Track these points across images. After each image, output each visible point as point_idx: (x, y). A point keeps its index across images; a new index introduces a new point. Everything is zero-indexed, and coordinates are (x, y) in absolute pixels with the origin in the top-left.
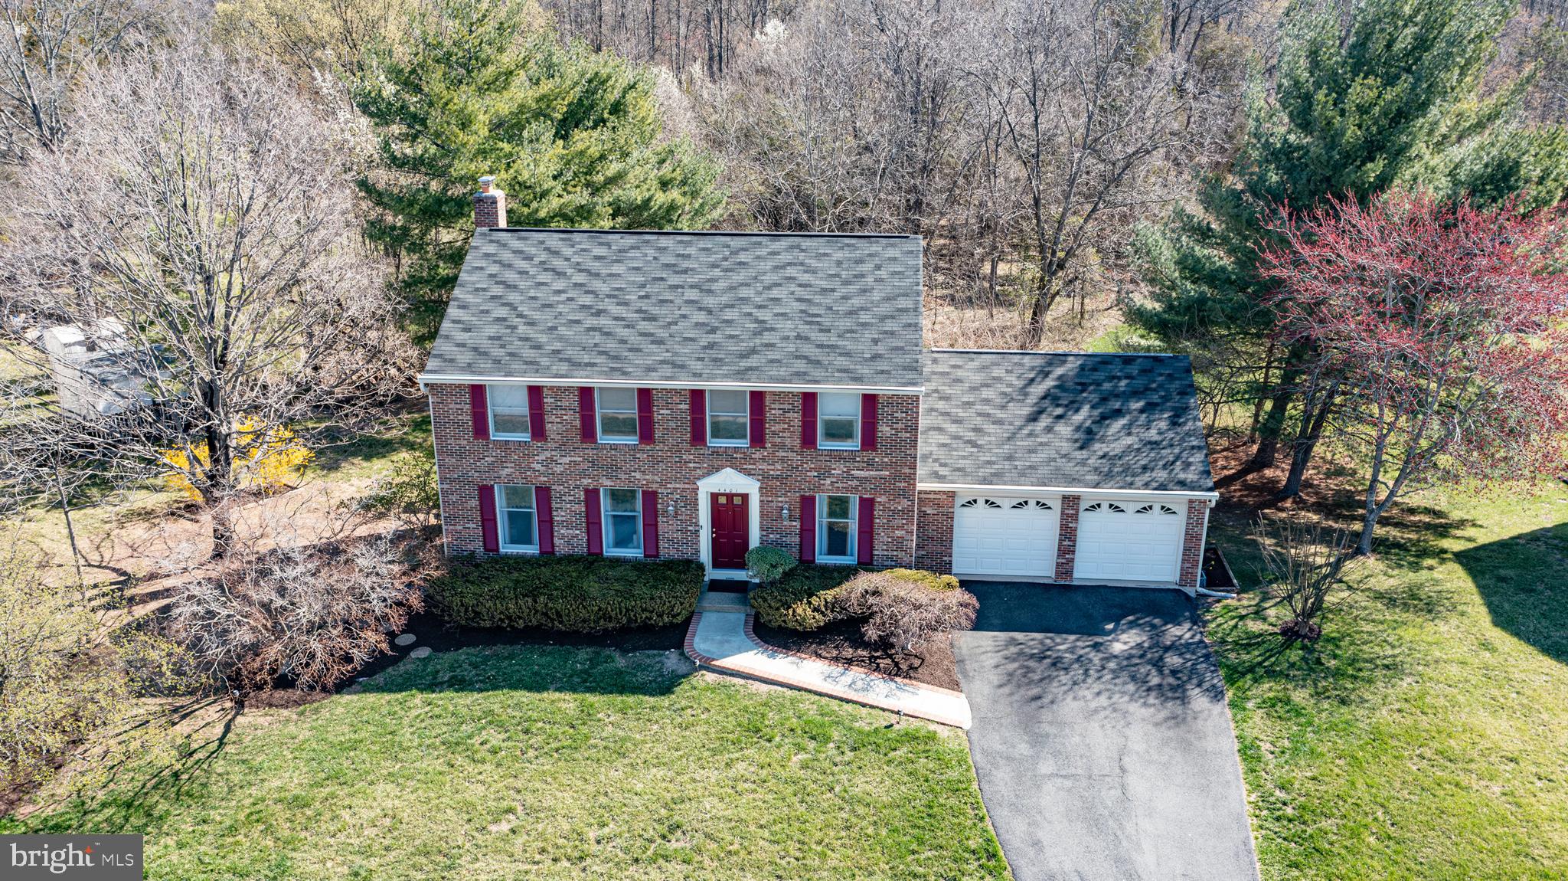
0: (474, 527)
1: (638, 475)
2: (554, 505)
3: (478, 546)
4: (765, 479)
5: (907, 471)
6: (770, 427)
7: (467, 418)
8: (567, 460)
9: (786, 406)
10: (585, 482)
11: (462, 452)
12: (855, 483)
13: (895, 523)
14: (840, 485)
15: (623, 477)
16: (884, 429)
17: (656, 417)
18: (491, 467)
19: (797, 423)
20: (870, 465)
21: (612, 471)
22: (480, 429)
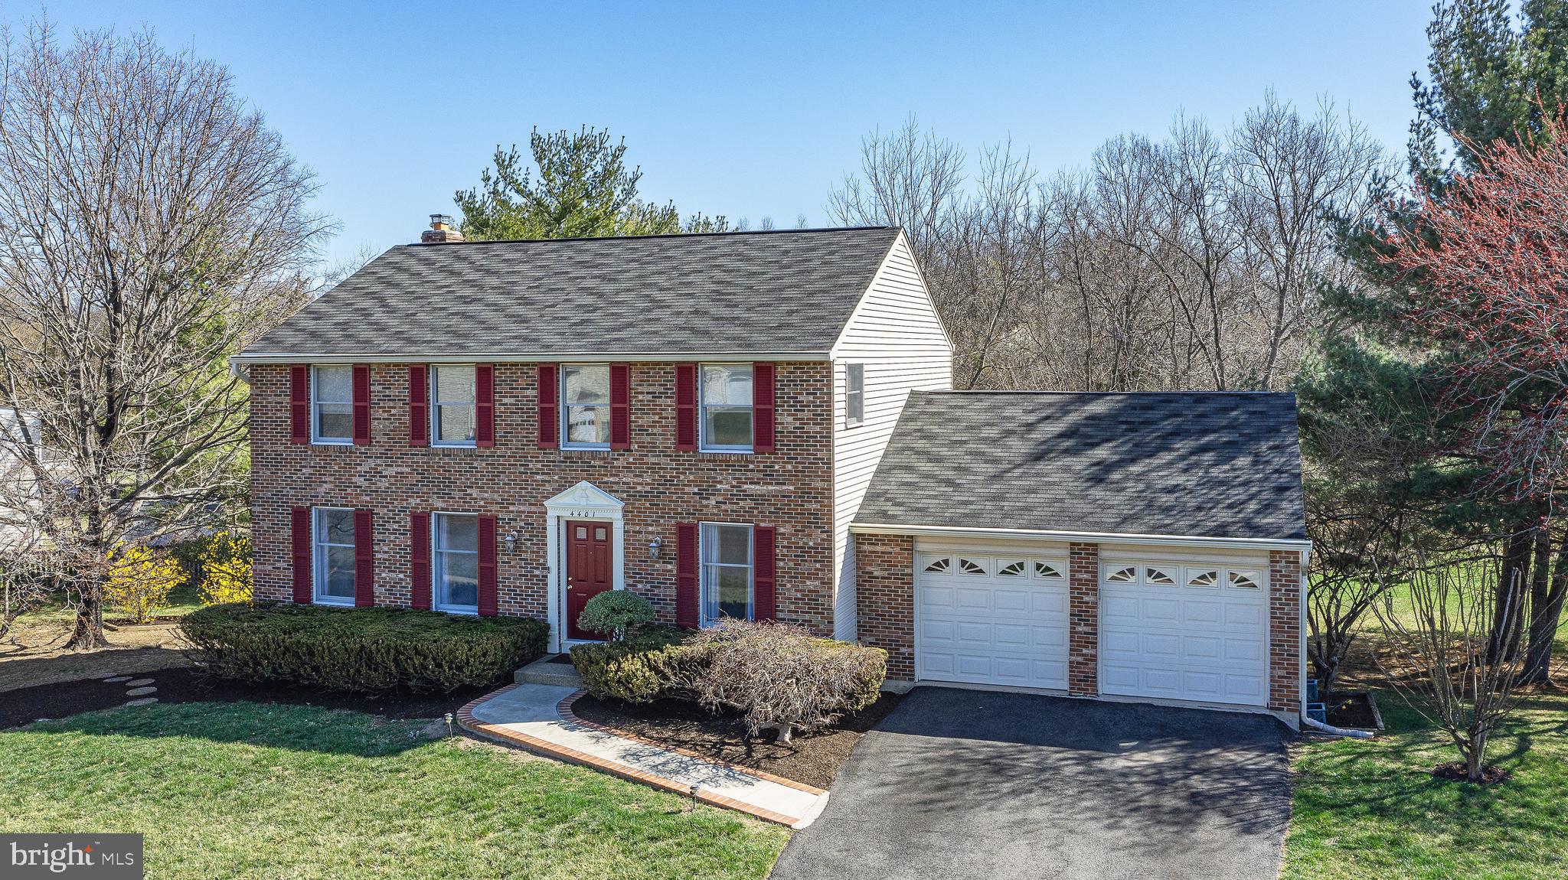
0: (283, 567)
1: (475, 492)
2: (376, 536)
3: (285, 594)
4: (631, 500)
5: (819, 484)
6: (637, 420)
7: (286, 415)
8: (392, 471)
9: (657, 389)
10: (413, 502)
11: (278, 461)
12: (747, 504)
13: (804, 568)
14: (728, 507)
15: (457, 494)
16: (785, 420)
17: (499, 409)
18: (309, 482)
19: (671, 413)
20: (768, 476)
21: (444, 488)
22: (300, 431)
